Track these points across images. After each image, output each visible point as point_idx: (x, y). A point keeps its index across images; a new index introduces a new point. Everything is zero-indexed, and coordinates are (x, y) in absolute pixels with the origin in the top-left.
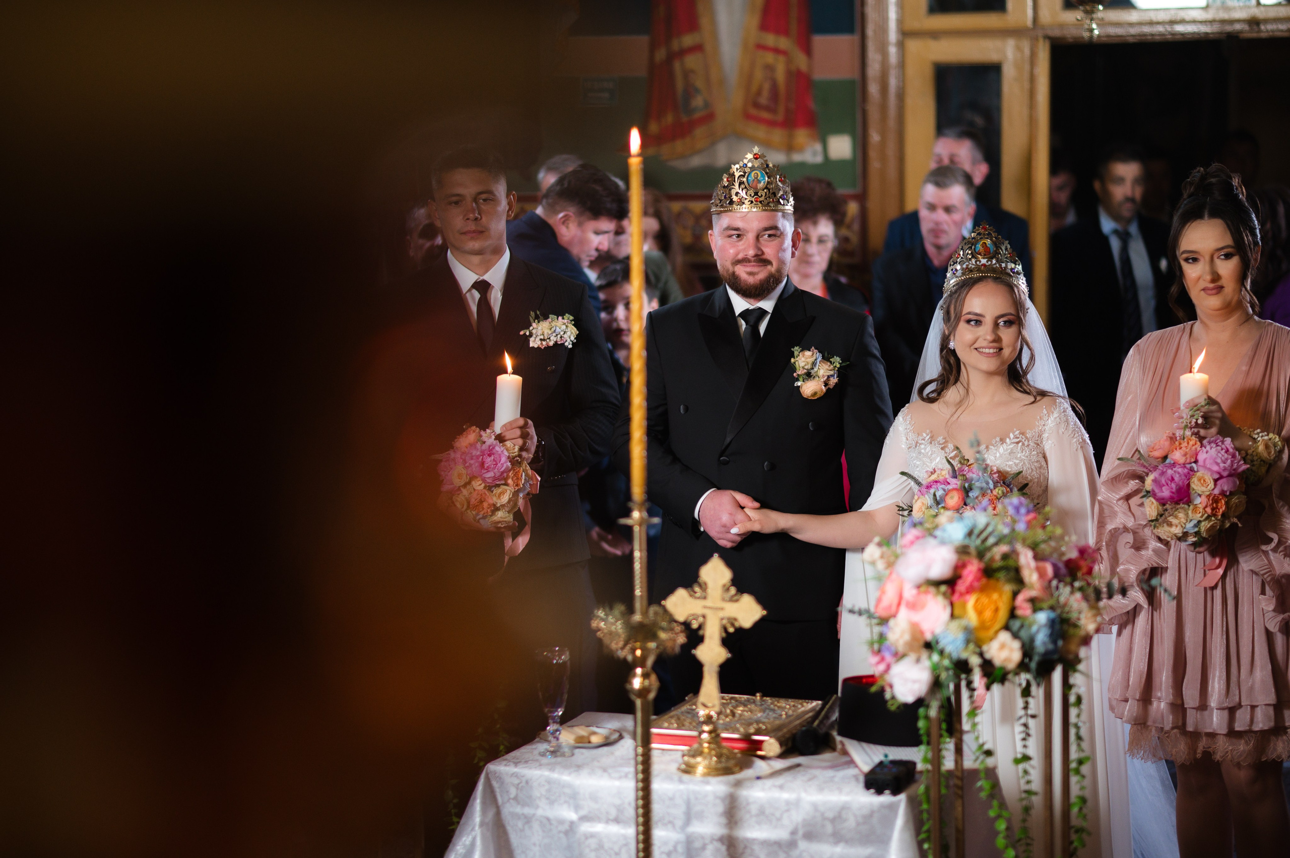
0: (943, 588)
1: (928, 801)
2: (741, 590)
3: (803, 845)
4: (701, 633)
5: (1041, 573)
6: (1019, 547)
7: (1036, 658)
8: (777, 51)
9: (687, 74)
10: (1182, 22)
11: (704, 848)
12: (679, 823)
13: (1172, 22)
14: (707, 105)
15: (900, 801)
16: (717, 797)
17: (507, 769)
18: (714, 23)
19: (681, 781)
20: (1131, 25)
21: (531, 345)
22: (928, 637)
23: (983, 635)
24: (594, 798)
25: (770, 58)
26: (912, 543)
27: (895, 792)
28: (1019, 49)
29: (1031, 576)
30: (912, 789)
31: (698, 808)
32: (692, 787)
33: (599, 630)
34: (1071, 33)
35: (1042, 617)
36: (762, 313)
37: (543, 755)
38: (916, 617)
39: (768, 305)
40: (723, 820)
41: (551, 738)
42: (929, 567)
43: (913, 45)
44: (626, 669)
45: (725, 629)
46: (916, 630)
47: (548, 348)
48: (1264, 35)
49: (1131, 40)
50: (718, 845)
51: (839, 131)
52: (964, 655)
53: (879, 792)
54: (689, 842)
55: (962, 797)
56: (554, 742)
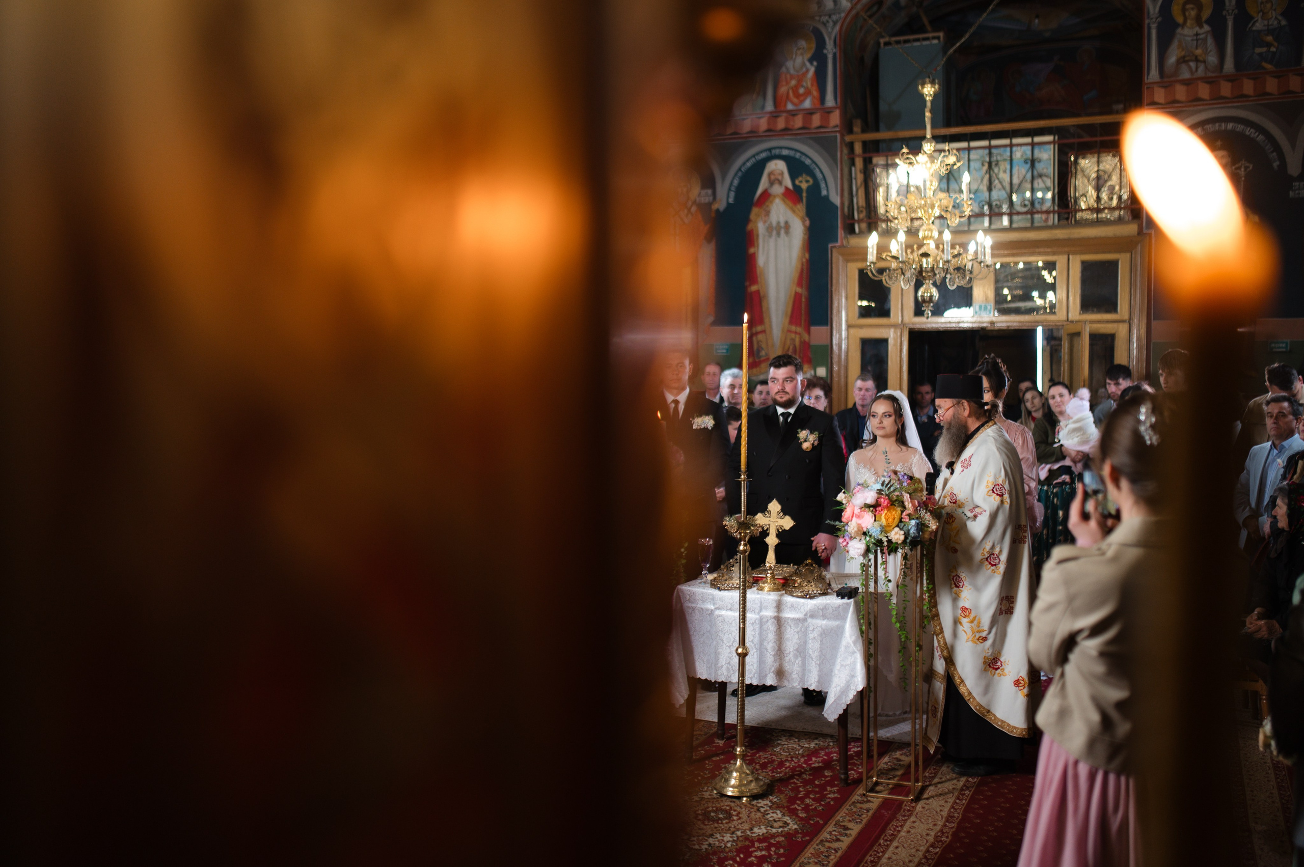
0: (871, 509)
1: (863, 602)
2: (785, 514)
3: (809, 620)
4: (768, 532)
5: (913, 505)
6: (904, 493)
7: (910, 538)
8: (796, 333)
9: (758, 342)
10: (963, 322)
11: (767, 621)
12: (757, 611)
13: (959, 323)
14: (767, 354)
15: (851, 603)
16: (773, 600)
17: (686, 588)
18: (770, 321)
19: (758, 594)
20: (942, 323)
21: (694, 428)
22: (865, 530)
23: (888, 529)
24: (721, 600)
25: (793, 336)
26: (858, 491)
27: (849, 598)
28: (895, 332)
29: (909, 505)
30: (856, 598)
31: (765, 604)
32: (763, 596)
33: (726, 525)
34: (918, 326)
35: (913, 522)
36: (790, 414)
37: (700, 583)
38: (860, 521)
39: (792, 411)
40: (776, 610)
41: (704, 576)
42: (866, 499)
43: (852, 331)
44: (737, 542)
45: (778, 530)
46: (859, 525)
47: (700, 429)
48: (996, 328)
49: (941, 330)
50: (773, 620)
51: (821, 365)
52: (880, 537)
53: (843, 598)
54: (761, 619)
55: (877, 603)
56: (705, 579)
